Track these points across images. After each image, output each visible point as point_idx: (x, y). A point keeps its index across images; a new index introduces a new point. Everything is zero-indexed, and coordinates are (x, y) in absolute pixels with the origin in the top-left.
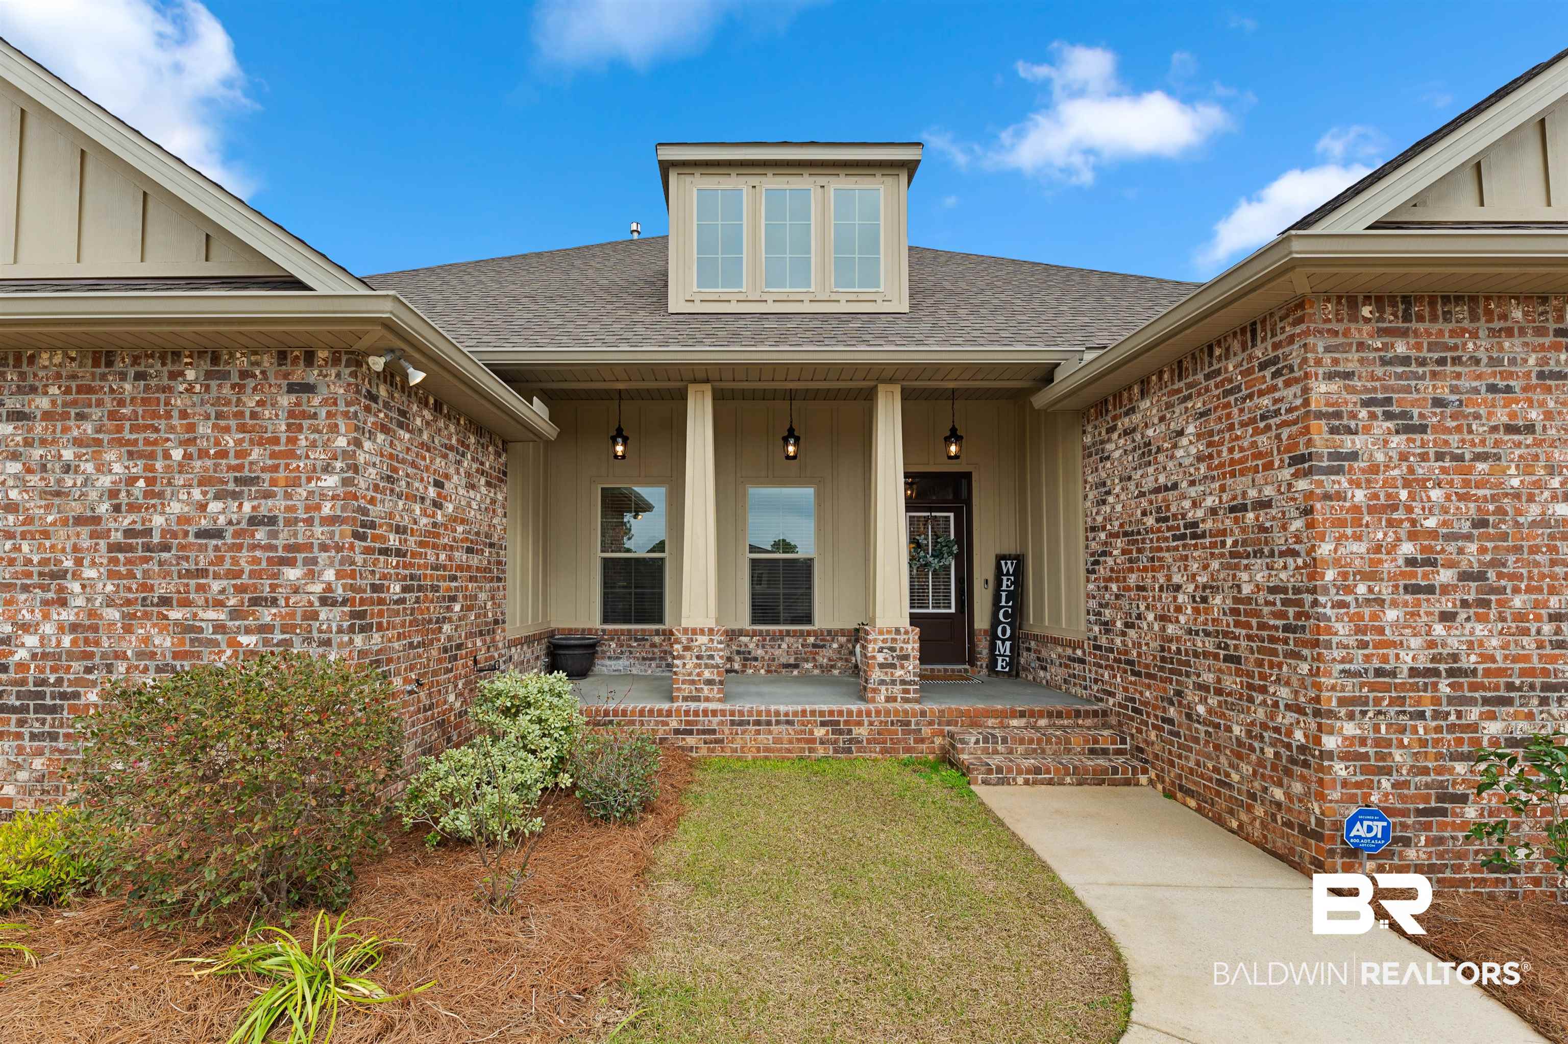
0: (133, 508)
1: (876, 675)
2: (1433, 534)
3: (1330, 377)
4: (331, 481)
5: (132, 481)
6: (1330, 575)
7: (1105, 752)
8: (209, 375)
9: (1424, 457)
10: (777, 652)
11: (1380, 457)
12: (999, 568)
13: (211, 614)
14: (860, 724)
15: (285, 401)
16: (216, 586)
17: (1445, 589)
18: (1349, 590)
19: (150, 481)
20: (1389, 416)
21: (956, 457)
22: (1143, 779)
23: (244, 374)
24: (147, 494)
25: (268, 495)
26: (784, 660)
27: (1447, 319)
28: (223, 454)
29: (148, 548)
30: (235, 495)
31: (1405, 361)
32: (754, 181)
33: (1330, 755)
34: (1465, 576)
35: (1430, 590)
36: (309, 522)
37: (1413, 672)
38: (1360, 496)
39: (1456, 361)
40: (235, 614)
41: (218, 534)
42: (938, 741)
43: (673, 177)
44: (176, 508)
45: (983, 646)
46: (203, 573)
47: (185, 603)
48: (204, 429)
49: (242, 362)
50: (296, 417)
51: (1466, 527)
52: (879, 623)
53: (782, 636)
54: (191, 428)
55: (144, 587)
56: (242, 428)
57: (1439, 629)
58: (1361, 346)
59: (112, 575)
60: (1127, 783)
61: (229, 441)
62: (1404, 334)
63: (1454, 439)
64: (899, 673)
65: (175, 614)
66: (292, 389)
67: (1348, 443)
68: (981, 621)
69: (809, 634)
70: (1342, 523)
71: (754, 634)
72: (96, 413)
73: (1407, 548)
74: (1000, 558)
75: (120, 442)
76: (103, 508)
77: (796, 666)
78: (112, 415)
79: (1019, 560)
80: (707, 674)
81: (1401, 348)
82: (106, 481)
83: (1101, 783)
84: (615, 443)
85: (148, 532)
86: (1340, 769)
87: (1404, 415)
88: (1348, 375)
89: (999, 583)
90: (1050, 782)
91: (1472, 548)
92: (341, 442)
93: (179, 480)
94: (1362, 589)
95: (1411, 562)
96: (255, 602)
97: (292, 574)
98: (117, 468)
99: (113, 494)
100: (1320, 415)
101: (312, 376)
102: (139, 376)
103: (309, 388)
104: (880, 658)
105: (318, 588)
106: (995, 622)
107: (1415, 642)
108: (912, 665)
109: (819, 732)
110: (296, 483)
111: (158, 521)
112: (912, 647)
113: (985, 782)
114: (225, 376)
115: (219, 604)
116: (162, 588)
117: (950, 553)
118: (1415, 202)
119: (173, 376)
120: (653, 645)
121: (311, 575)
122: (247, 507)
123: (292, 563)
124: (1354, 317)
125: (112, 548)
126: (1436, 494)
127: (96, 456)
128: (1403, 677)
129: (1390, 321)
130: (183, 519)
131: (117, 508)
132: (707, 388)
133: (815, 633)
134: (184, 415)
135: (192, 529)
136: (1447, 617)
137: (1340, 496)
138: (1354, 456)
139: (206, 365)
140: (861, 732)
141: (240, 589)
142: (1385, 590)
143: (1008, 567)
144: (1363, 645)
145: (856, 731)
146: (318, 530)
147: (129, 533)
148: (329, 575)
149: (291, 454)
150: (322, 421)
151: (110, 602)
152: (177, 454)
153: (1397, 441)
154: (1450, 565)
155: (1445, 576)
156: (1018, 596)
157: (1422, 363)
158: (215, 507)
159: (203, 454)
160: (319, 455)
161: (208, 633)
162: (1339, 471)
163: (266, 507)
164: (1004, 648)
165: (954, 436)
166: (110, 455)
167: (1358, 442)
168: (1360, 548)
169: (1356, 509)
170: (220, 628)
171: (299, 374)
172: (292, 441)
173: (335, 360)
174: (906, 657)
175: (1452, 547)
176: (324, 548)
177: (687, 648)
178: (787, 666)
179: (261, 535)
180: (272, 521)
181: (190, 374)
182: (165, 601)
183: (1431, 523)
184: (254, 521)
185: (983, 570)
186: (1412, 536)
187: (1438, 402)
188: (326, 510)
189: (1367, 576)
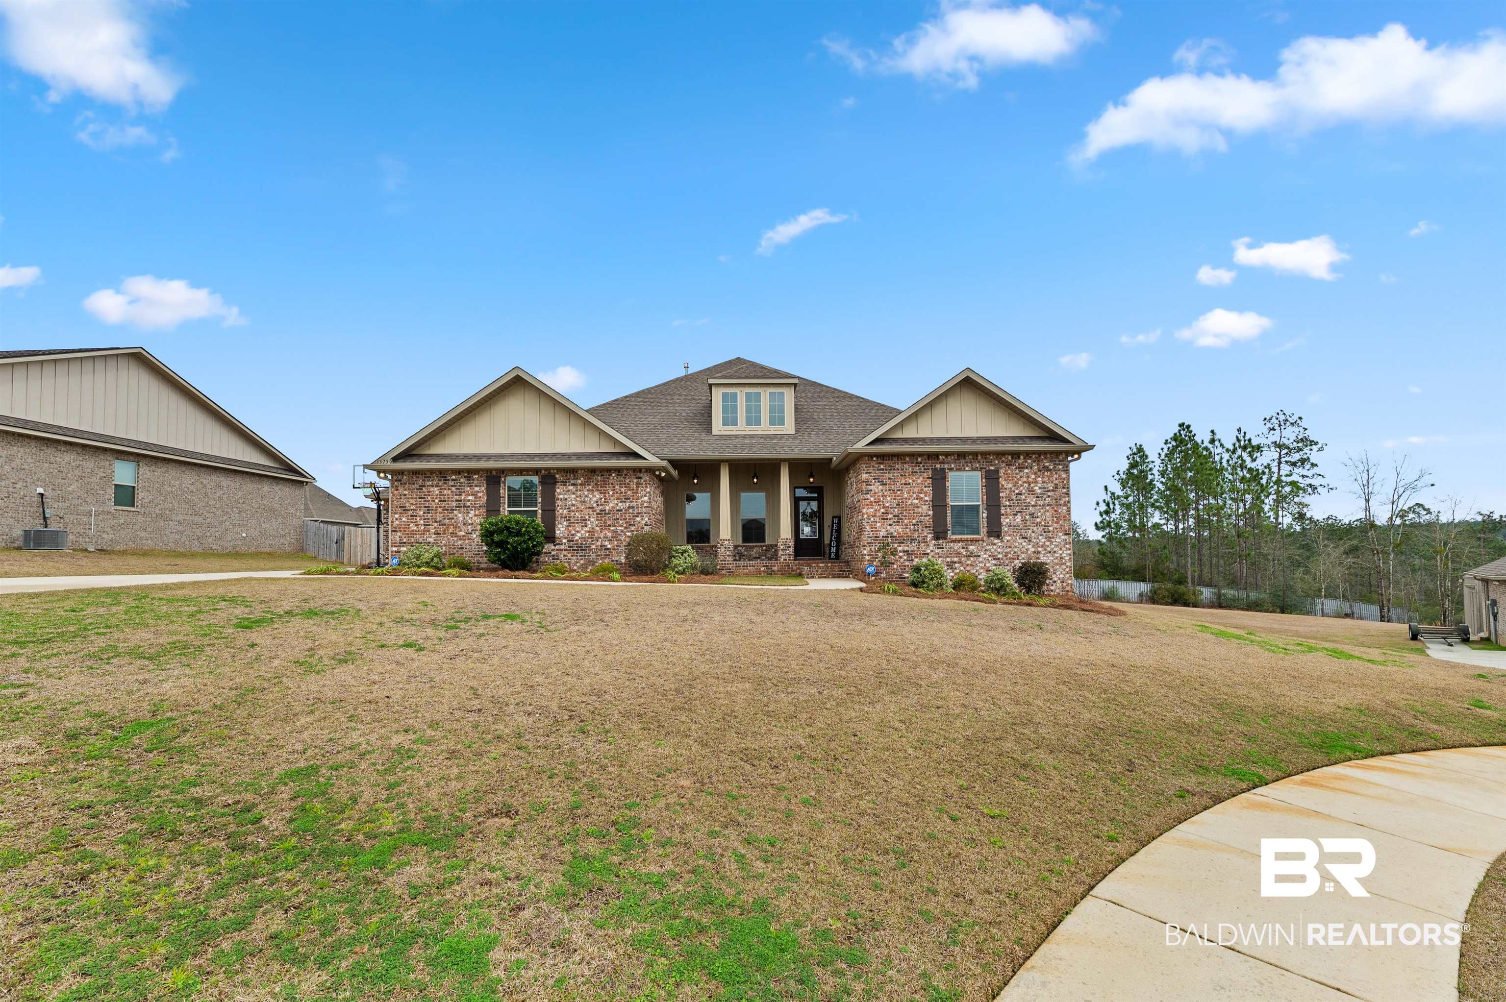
0: (601, 505)
1: (780, 552)
2: (888, 507)
3: (866, 473)
4: (646, 499)
5: (601, 499)
6: (865, 516)
7: (844, 571)
8: (618, 475)
9: (886, 491)
10: (752, 553)
11: (877, 491)
12: (833, 520)
13: (620, 528)
14: (775, 566)
15: (635, 481)
16: (621, 522)
17: (890, 519)
18: (869, 519)
19: (605, 499)
20: (879, 482)
21: (812, 483)
22: (851, 576)
23: (626, 475)
24: (605, 502)
25: (632, 502)
26: (754, 556)
27: (892, 460)
28: (621, 493)
29: (605, 514)
30: (625, 502)
31: (883, 469)
32: (741, 389)
33: (865, 555)
34: (894, 516)
35: (887, 519)
36: (642, 507)
37: (883, 537)
38: (872, 499)
39: (894, 469)
40: (626, 528)
41: (621, 510)
42: (798, 571)
43: (713, 389)
44: (611, 505)
45: (827, 550)
46: (618, 519)
47: (614, 526)
48: (617, 487)
49: (625, 472)
50: (638, 484)
51: (895, 505)
52: (782, 537)
53: (754, 547)
54: (614, 487)
55: (604, 522)
56: (626, 487)
57: (889, 528)
58: (873, 466)
59: (597, 520)
60: (847, 577)
61: (623, 490)
62: (882, 464)
63: (893, 486)
64: (788, 552)
65: (612, 528)
66: (637, 478)
67: (870, 488)
68: (827, 541)
69: (764, 546)
70: (868, 505)
71: (744, 546)
72: (592, 484)
73: (882, 510)
74: (833, 517)
75: (598, 490)
76: (595, 505)
77: (759, 558)
78: (596, 484)
79: (839, 518)
80: (728, 553)
81: (882, 467)
82: (595, 499)
83: (839, 577)
84: (694, 479)
85: (605, 510)
86: (867, 558)
87: (882, 481)
88: (870, 473)
89: (833, 526)
90: (825, 577)
91: (896, 510)
92: (648, 490)
93: (612, 499)
94: (872, 519)
95: (883, 513)
96: (630, 525)
97: (638, 519)
98: (597, 496)
99: (597, 502)
100: (864, 482)
101: (641, 475)
102: (602, 475)
103: (641, 478)
104: (782, 547)
105: (644, 522)
106: (831, 541)
107: (884, 530)
108: (792, 549)
109: (762, 569)
110: (638, 499)
111: (607, 508)
112: (792, 544)
113: (807, 578)
114: (622, 475)
115: (622, 526)
116: (609, 523)
117: (815, 516)
118: (887, 432)
119: (609, 475)
120: (706, 551)
121: (642, 519)
122: (627, 504)
123: (638, 517)
124: (872, 460)
125: (597, 514)
126: (889, 499)
127: (593, 493)
128: (881, 538)
129: (880, 461)
130: (613, 507)
131: (598, 505)
132: (727, 464)
133: (766, 546)
134: (612, 484)
135: (615, 509)
136: (890, 525)
137: (868, 499)
138: (871, 490)
139: (617, 473)
140: (775, 568)
141: (627, 523)
142: (877, 519)
143: (836, 521)
144: (872, 531)
145: (773, 568)
146: (644, 509)
147: (601, 510)
148: (647, 519)
149: (637, 493)
150: (644, 485)
151: (597, 526)
152: (611, 493)
153: (881, 487)
154: (891, 514)
155: (890, 516)
156: (839, 531)
157: (886, 470)
158: (620, 504)
159: (617, 493)
160: (644, 493)
161: (619, 532)
162: (868, 494)
163: (632, 504)
164: (834, 550)
165: (811, 476)
166: (596, 493)
167: (872, 487)
168: (872, 510)
169: (871, 502)
170: (622, 531)
171: (638, 475)
172: (637, 490)
173: (646, 472)
174: (790, 547)
175: (892, 510)
176: (645, 513)
177: (722, 545)
178: (755, 558)
179: (631, 511)
180: (633, 507)
181: (613, 475)
182: (610, 526)
183: (887, 505)
184: (629, 507)
185: (827, 522)
186: (884, 508)
187: (889, 478)
188: (645, 505)
189: (873, 516)
